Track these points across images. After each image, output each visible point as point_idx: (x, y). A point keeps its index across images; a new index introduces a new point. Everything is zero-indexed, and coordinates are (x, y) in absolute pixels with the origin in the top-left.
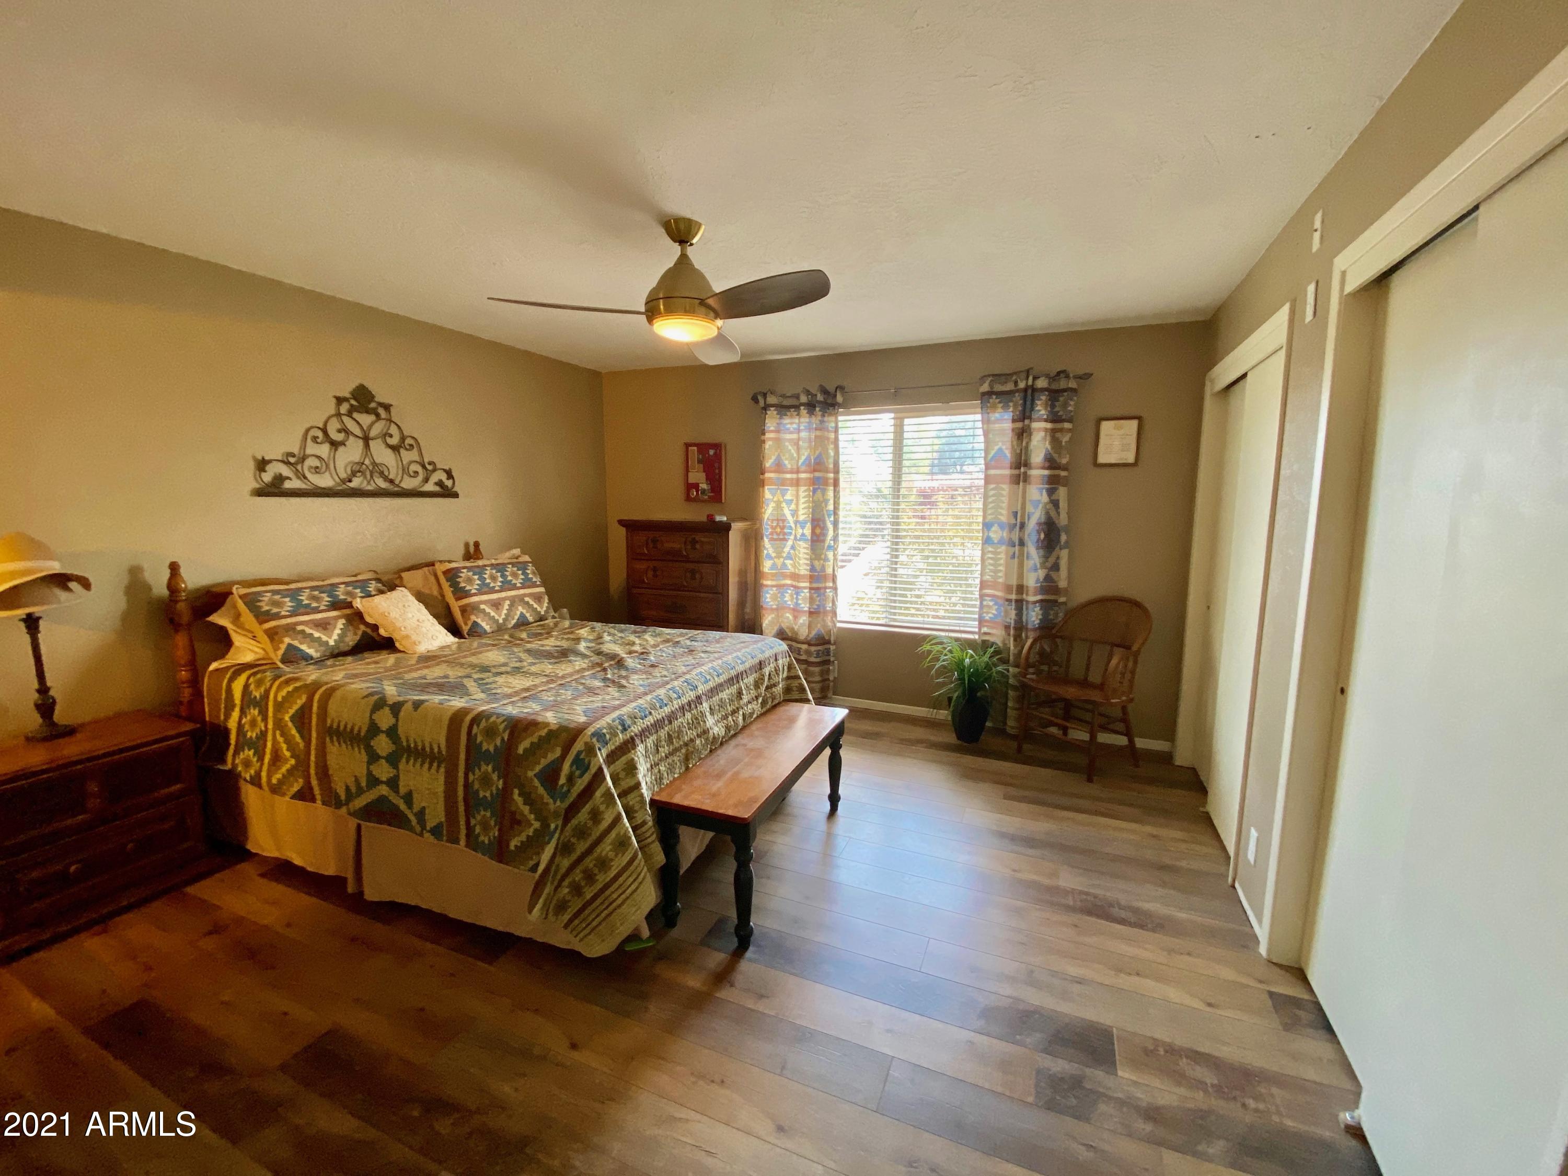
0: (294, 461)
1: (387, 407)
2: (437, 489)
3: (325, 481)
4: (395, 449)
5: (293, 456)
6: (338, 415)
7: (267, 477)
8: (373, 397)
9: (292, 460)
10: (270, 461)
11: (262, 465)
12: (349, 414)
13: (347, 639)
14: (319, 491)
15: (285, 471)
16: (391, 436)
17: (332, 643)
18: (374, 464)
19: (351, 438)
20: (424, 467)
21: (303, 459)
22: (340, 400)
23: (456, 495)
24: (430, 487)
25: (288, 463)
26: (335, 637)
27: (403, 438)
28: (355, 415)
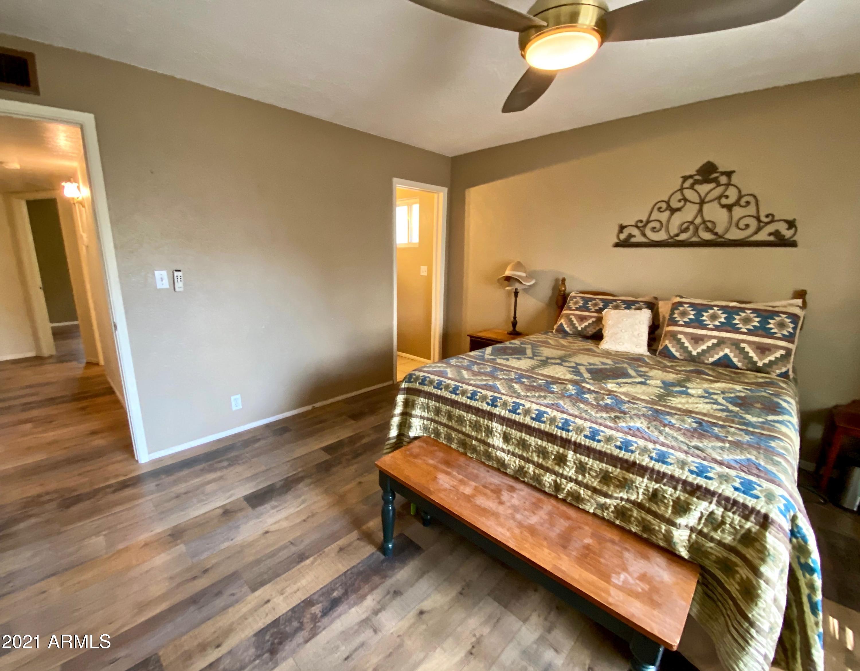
0: (641, 225)
1: (729, 174)
2: (772, 238)
3: (661, 236)
4: (729, 208)
5: (641, 221)
6: (681, 189)
7: (623, 236)
8: (717, 169)
9: (640, 225)
10: (626, 227)
11: (622, 228)
12: (692, 187)
13: (588, 329)
14: (654, 243)
15: (635, 232)
16: (727, 197)
17: (579, 329)
18: (704, 222)
19: (688, 203)
20: (758, 219)
21: (648, 222)
22: (685, 178)
23: (793, 244)
24: (762, 236)
25: (637, 226)
26: (583, 326)
27: (740, 197)
28: (697, 187)
